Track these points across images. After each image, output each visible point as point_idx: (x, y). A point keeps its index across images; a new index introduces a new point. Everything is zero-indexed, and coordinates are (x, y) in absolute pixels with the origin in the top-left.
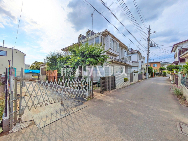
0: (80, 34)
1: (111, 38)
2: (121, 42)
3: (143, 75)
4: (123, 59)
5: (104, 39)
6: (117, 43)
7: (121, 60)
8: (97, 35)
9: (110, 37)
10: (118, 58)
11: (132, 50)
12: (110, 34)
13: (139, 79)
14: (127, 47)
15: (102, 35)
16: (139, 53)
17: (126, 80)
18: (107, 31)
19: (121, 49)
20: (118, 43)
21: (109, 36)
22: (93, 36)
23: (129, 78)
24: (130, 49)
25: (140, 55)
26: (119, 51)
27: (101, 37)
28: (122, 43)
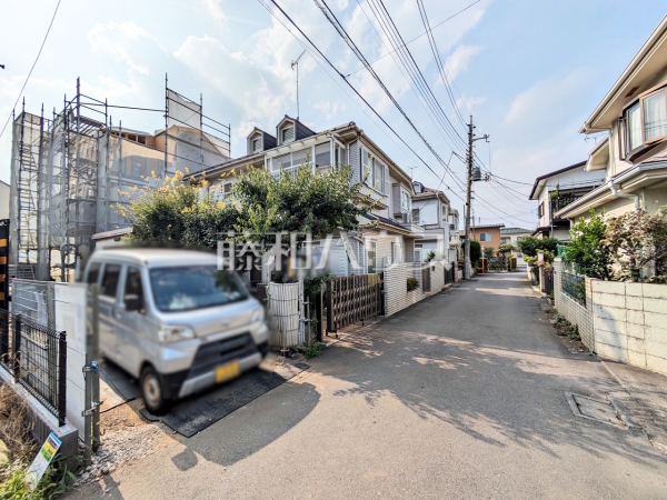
0: (256, 129)
1: (368, 151)
2: (394, 164)
3: (456, 269)
4: (398, 216)
5: (344, 151)
6: (382, 167)
7: (394, 220)
8: (323, 139)
9: (364, 148)
10: (383, 214)
11: (423, 189)
12: (364, 137)
13: (446, 282)
14: (410, 180)
15: (338, 138)
16: (442, 198)
17: (411, 285)
18: (355, 129)
19: (394, 185)
20: (386, 167)
21: (359, 144)
22: (310, 142)
23: (419, 279)
24: (416, 184)
25: (446, 206)
26: (389, 191)
27: (337, 146)
28: (396, 167)
